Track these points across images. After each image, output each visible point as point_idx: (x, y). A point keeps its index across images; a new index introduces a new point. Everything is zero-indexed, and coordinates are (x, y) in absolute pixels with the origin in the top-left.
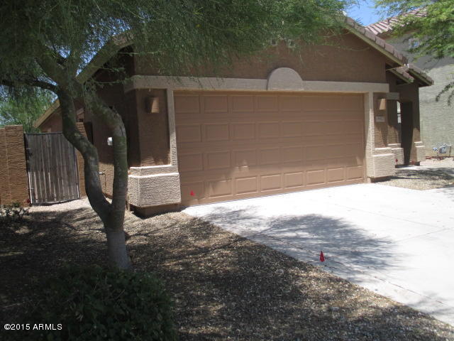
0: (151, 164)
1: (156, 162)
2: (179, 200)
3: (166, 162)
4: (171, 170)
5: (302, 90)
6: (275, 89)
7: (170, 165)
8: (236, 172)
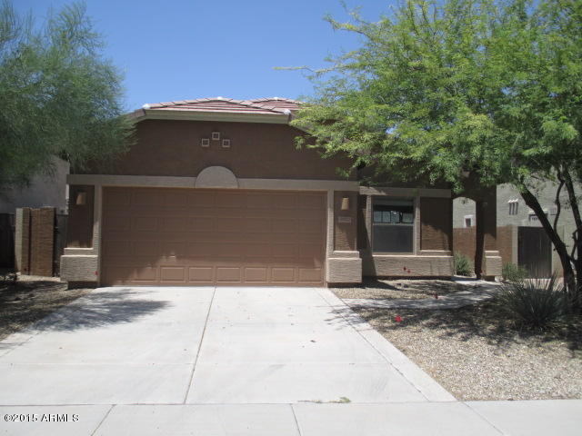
0: (76, 246)
1: (81, 246)
2: (94, 278)
3: (89, 246)
4: (92, 253)
5: (235, 187)
6: (203, 186)
7: (91, 249)
8: (163, 261)
